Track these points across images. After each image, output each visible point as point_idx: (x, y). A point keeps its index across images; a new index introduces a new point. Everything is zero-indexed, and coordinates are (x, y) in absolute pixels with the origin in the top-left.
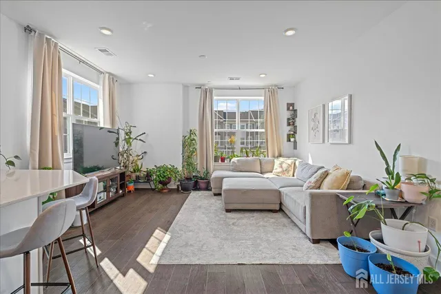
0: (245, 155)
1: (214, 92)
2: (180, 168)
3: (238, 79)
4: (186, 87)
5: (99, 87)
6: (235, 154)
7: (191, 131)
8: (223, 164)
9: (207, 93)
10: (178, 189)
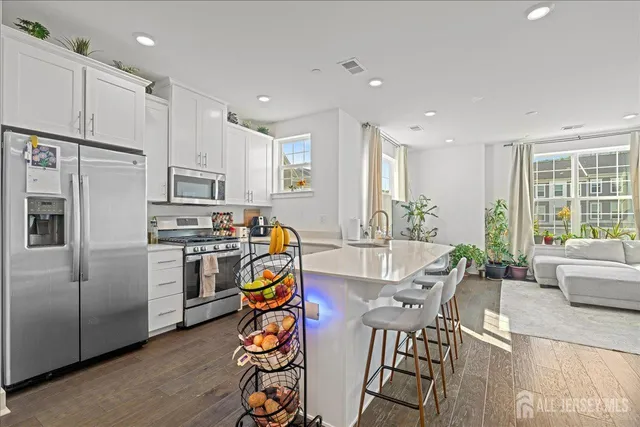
0: (592, 235)
1: (534, 147)
2: (482, 249)
3: (580, 126)
4: (489, 146)
5: (395, 161)
6: (572, 233)
7: (499, 202)
8: (548, 247)
9: (522, 152)
10: (480, 276)
